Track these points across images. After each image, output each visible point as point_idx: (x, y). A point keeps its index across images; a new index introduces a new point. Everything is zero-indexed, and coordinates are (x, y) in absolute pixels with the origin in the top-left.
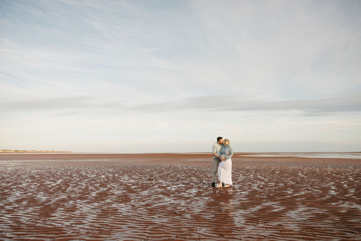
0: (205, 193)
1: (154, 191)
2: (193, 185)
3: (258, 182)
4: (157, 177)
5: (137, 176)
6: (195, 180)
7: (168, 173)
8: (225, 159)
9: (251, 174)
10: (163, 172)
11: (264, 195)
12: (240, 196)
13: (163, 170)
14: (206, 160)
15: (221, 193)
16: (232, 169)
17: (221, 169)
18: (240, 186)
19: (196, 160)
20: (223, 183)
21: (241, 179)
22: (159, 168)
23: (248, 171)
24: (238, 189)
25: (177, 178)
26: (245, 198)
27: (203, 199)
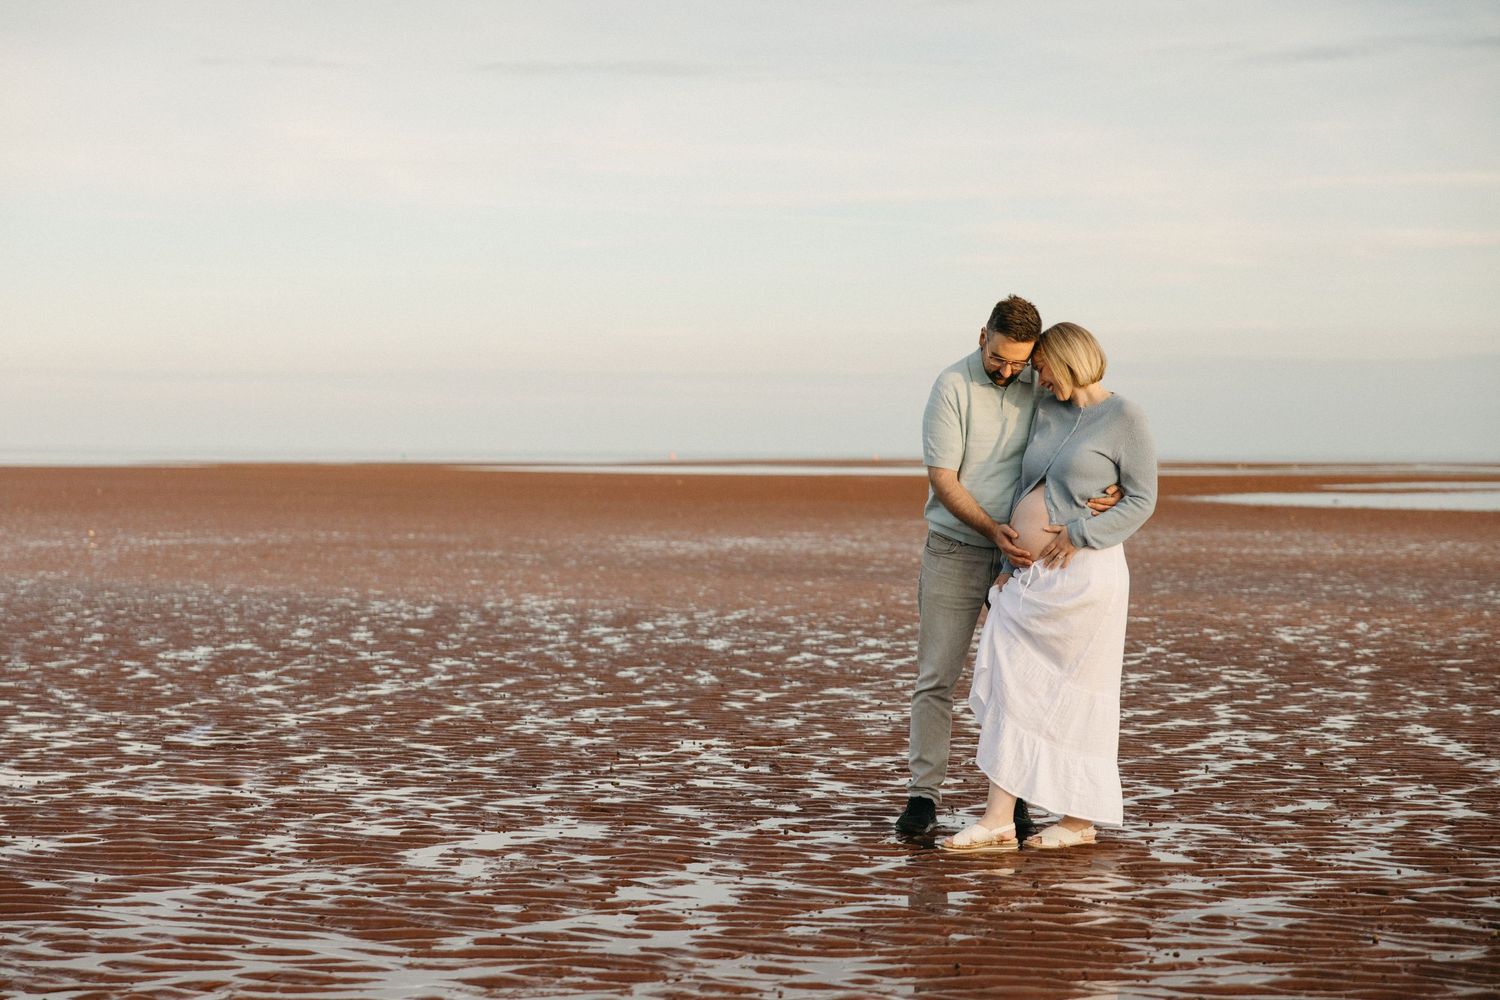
0: (820, 908)
1: (261, 895)
2: (691, 828)
3: (1405, 792)
4: (292, 731)
5: (63, 724)
6: (715, 767)
7: (415, 685)
8: (1064, 545)
9: (1331, 703)
10: (364, 674)
11: (1456, 938)
12: (1200, 946)
13: (365, 656)
14: (842, 544)
15: (997, 909)
16: (1127, 650)
17: (1008, 651)
18: (1212, 841)
19: (728, 543)
20: (1021, 807)
21: (1228, 756)
22: (320, 636)
23: (1300, 667)
24: (1184, 868)
25: (512, 752)
26: (1254, 967)
27: (796, 979)
